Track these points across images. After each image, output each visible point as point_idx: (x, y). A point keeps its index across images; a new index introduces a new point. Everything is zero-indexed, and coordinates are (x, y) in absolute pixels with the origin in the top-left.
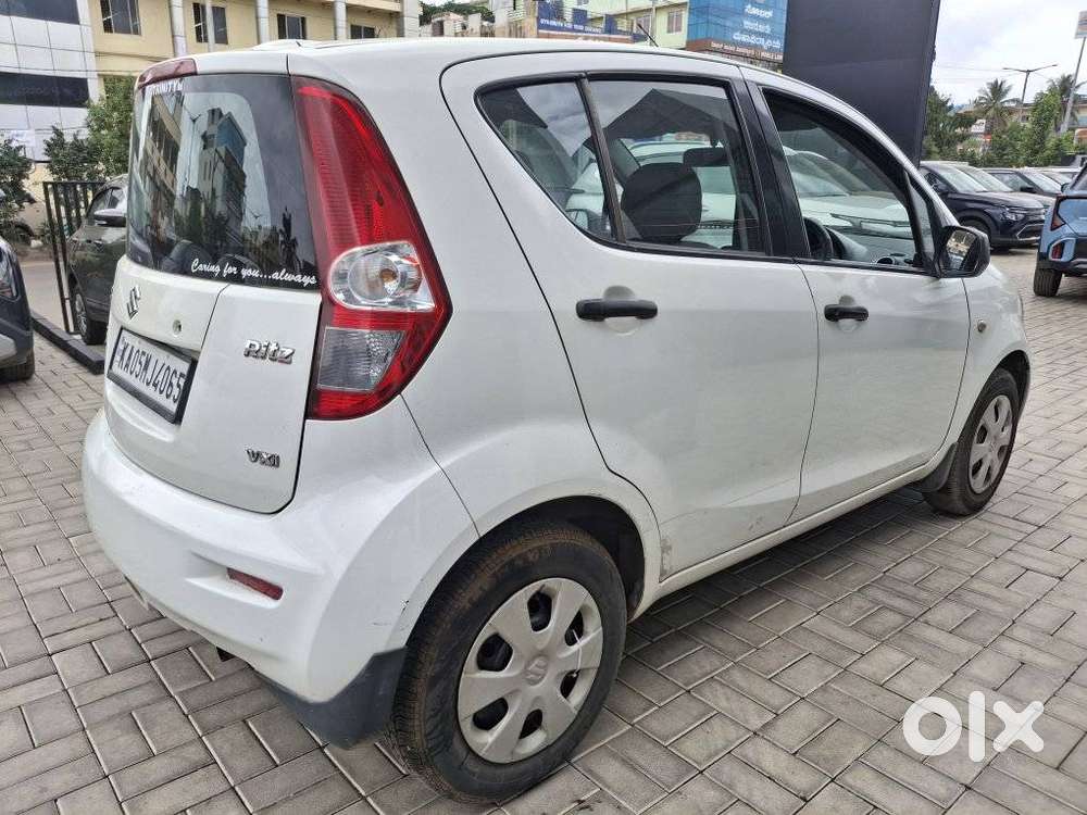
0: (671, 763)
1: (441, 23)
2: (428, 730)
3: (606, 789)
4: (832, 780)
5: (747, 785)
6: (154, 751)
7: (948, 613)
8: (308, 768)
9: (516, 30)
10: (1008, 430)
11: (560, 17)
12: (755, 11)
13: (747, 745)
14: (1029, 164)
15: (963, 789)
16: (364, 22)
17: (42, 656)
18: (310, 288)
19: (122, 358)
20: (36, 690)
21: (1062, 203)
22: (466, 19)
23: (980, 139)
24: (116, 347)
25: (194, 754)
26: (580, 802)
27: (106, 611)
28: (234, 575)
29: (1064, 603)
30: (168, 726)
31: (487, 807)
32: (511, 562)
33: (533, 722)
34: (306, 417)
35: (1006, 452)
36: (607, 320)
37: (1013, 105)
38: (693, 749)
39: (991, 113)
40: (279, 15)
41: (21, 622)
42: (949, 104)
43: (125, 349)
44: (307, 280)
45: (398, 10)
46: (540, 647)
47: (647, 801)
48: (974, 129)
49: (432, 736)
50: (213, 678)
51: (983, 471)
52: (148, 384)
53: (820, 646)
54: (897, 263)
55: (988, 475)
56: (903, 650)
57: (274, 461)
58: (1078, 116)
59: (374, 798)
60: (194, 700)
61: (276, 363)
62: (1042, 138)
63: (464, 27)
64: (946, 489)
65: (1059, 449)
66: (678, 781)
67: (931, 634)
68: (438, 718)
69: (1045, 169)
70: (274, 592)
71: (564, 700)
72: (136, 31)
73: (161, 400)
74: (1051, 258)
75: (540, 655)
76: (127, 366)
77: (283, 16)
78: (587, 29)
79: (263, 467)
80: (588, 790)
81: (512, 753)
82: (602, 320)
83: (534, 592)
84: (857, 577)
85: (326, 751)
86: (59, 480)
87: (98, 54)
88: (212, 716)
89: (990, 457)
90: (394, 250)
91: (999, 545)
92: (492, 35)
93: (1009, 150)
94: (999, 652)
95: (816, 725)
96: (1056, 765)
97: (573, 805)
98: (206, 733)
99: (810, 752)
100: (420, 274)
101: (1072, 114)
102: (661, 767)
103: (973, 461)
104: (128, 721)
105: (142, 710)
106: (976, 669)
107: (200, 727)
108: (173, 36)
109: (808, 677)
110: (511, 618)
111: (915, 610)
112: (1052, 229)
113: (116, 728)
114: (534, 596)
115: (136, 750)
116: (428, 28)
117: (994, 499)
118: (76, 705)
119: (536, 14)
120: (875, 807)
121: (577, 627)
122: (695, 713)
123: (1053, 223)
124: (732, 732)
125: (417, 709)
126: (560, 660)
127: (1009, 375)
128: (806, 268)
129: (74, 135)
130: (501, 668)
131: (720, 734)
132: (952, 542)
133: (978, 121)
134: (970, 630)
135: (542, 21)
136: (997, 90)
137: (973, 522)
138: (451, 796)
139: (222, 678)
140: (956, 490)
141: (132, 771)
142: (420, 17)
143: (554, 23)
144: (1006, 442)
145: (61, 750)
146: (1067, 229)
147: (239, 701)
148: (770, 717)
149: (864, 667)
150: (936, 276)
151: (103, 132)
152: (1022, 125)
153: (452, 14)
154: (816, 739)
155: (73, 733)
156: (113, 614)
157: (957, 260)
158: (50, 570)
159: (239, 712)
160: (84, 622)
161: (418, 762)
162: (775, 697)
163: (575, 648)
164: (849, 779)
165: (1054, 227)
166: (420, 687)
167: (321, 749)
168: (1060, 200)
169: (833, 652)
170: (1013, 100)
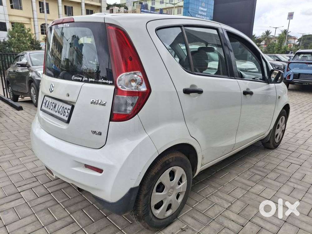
0: (205, 218)
1: (112, 9)
2: (143, 210)
3: (189, 226)
4: (249, 221)
5: (227, 223)
6: (57, 219)
7: (273, 175)
8: (103, 223)
9: (134, 12)
10: (284, 125)
11: (147, 9)
12: (202, 9)
13: (225, 212)
14: (277, 53)
15: (284, 222)
16: (90, 9)
17: (17, 193)
18: (111, 84)
19: (46, 104)
20: (17, 203)
21: (290, 64)
22: (120, 8)
23: (263, 46)
24: (43, 101)
25: (69, 220)
26: (182, 229)
27: (34, 179)
28: (87, 166)
29: (302, 172)
30: (59, 212)
31: (156, 231)
32: (165, 162)
33: (169, 207)
34: (110, 121)
35: (283, 131)
36: (191, 94)
37: (272, 37)
38: (211, 213)
39: (266, 39)
40: (65, 6)
41: (8, 183)
42: (255, 36)
43: (46, 102)
44: (110, 82)
45: (100, 5)
46: (172, 186)
47: (200, 228)
48: (262, 43)
49: (144, 211)
50: (70, 198)
51: (278, 136)
52: (56, 112)
53: (240, 185)
54: (257, 79)
55: (279, 138)
56: (263, 185)
57: (100, 134)
58: (289, 41)
59: (124, 230)
60: (66, 204)
61: (101, 106)
62: (281, 46)
63: (119, 11)
64: (269, 142)
65: (295, 131)
66: (208, 222)
67: (269, 181)
68: (146, 206)
69: (282, 55)
70: (100, 171)
71: (177, 201)
72: (21, 9)
73: (62, 116)
74: (287, 79)
75: (171, 188)
76: (47, 107)
77: (66, 6)
78: (155, 12)
79: (96, 135)
80: (184, 226)
81: (164, 216)
82: (189, 94)
83: (170, 170)
84: (247, 166)
85: (107, 217)
86: (13, 141)
87: (9, 15)
88: (72, 209)
89: (280, 133)
90: (135, 74)
91: (283, 157)
92: (127, 13)
93: (271, 49)
94: (288, 185)
95: (243, 206)
96: (307, 215)
97: (180, 230)
98: (71, 213)
99: (242, 213)
100: (142, 81)
101: (287, 40)
102: (203, 219)
103: (276, 134)
104: (47, 211)
105: (51, 208)
106: (282, 190)
107: (69, 212)
108: (33, 11)
109: (239, 193)
110: (164, 178)
111: (264, 175)
112: (287, 71)
113: (44, 213)
114: (170, 172)
115: (51, 219)
116: (109, 11)
117: (280, 144)
118: (31, 207)
119: (140, 8)
120: (262, 228)
121: (181, 180)
122: (210, 204)
123: (287, 69)
124: (220, 209)
125: (141, 204)
126: (177, 189)
127: (285, 110)
128: (238, 80)
129: (4, 40)
130: (162, 192)
131: (217, 209)
132: (271, 156)
133: (263, 41)
134: (280, 179)
135: (142, 10)
136: (268, 33)
137: (275, 151)
138: (148, 229)
139: (73, 198)
140: (271, 142)
141: (51, 225)
142: (107, 7)
143: (145, 10)
144: (284, 129)
145: (29, 220)
146: (291, 71)
147: (79, 204)
148: (230, 204)
149: (252, 190)
150: (269, 83)
151: (13, 39)
152: (274, 42)
153: (116, 7)
154: (243, 210)
155: (31, 215)
156: (37, 180)
157: (273, 79)
158: (15, 168)
159: (80, 207)
160: (28, 183)
161: (139, 219)
162: (231, 199)
163: (180, 186)
164: (254, 220)
165: (288, 71)
166: (142, 197)
167: (106, 217)
168: (289, 63)
169: (244, 186)
170: (272, 36)
